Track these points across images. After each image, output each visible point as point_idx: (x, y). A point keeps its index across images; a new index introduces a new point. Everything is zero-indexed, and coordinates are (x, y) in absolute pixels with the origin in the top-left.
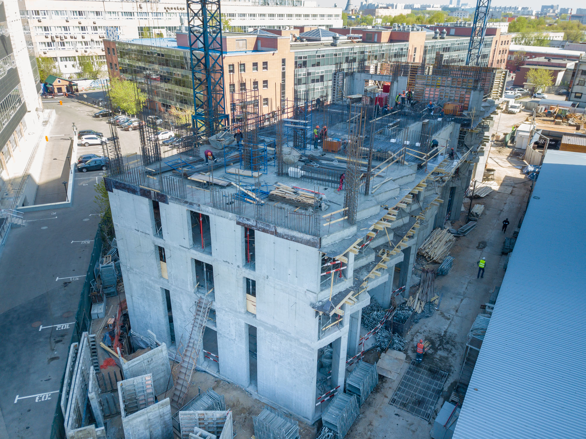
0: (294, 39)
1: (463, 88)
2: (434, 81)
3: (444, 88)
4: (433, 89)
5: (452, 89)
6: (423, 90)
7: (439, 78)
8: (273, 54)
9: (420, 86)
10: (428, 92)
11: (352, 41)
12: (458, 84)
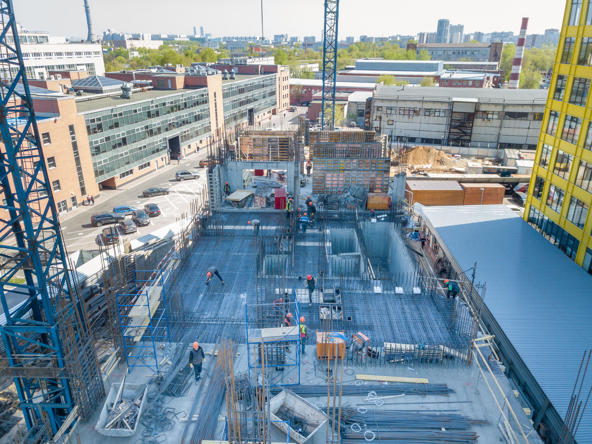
0: (65, 91)
1: (373, 170)
2: (336, 165)
3: (349, 172)
4: (335, 175)
5: (359, 172)
6: (324, 177)
7: (342, 161)
8: (55, 121)
9: (319, 172)
10: (330, 179)
11: (143, 90)
12: (366, 167)
